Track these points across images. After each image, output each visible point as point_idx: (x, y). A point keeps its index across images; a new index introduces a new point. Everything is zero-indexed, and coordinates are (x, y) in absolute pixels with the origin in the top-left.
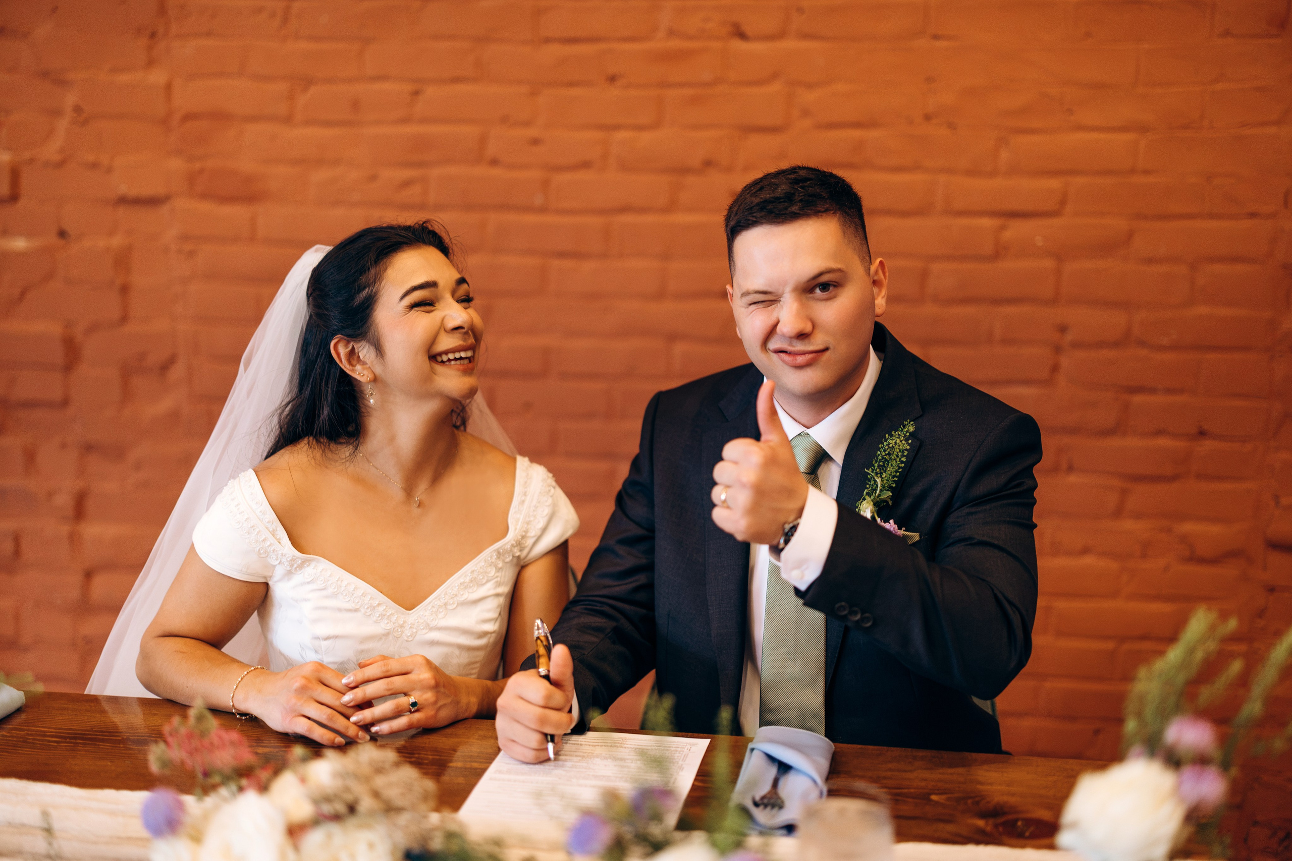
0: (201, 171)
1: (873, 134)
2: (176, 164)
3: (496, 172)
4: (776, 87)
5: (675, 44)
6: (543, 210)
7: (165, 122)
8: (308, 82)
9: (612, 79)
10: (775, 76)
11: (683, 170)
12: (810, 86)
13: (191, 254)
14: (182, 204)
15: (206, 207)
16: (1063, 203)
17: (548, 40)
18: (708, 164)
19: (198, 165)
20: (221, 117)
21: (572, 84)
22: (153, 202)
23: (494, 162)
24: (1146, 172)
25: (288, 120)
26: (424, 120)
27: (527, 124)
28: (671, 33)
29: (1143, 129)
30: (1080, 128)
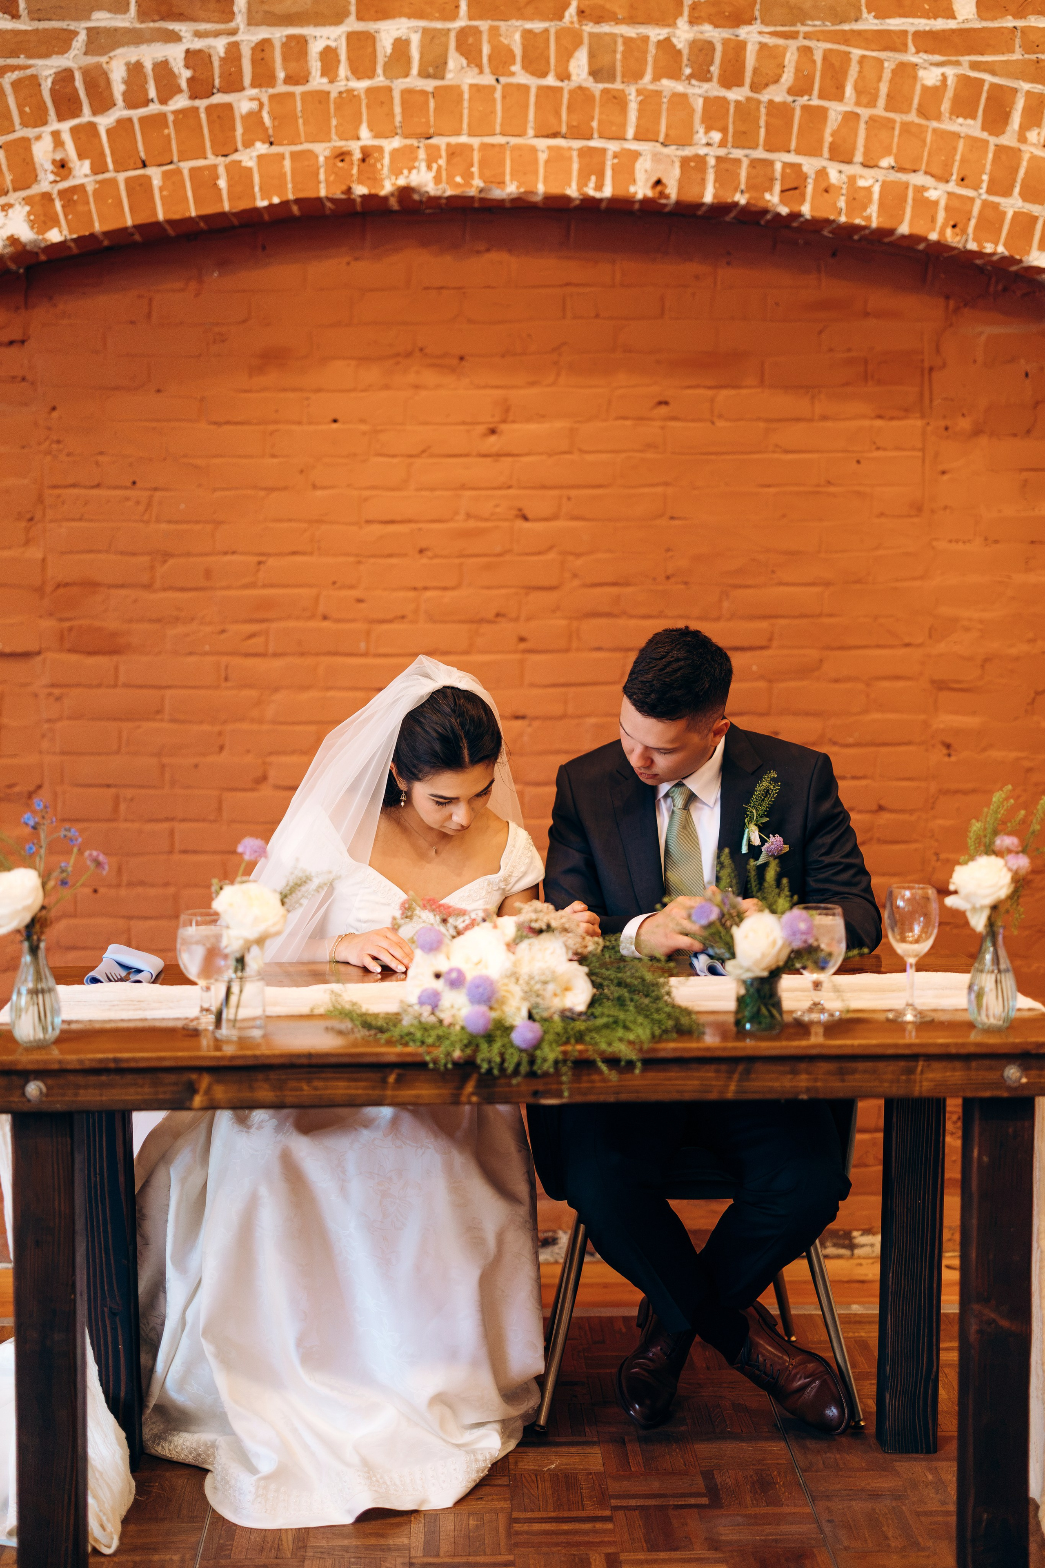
0: (70, 629)
1: (629, 590)
2: (48, 624)
3: (326, 624)
4: (551, 556)
5: (472, 524)
6: (365, 655)
7: (40, 590)
8: (167, 555)
9: (421, 551)
10: (551, 548)
11: (482, 621)
12: (578, 555)
13: (58, 699)
14: (51, 656)
15: (74, 658)
16: (770, 640)
17: (368, 522)
18: (498, 615)
19: (67, 625)
20: (91, 585)
21: (390, 556)
22: (26, 655)
23: (325, 618)
24: (831, 615)
25: (148, 587)
26: (265, 586)
27: (351, 587)
28: (469, 516)
29: (827, 584)
30: (782, 584)
